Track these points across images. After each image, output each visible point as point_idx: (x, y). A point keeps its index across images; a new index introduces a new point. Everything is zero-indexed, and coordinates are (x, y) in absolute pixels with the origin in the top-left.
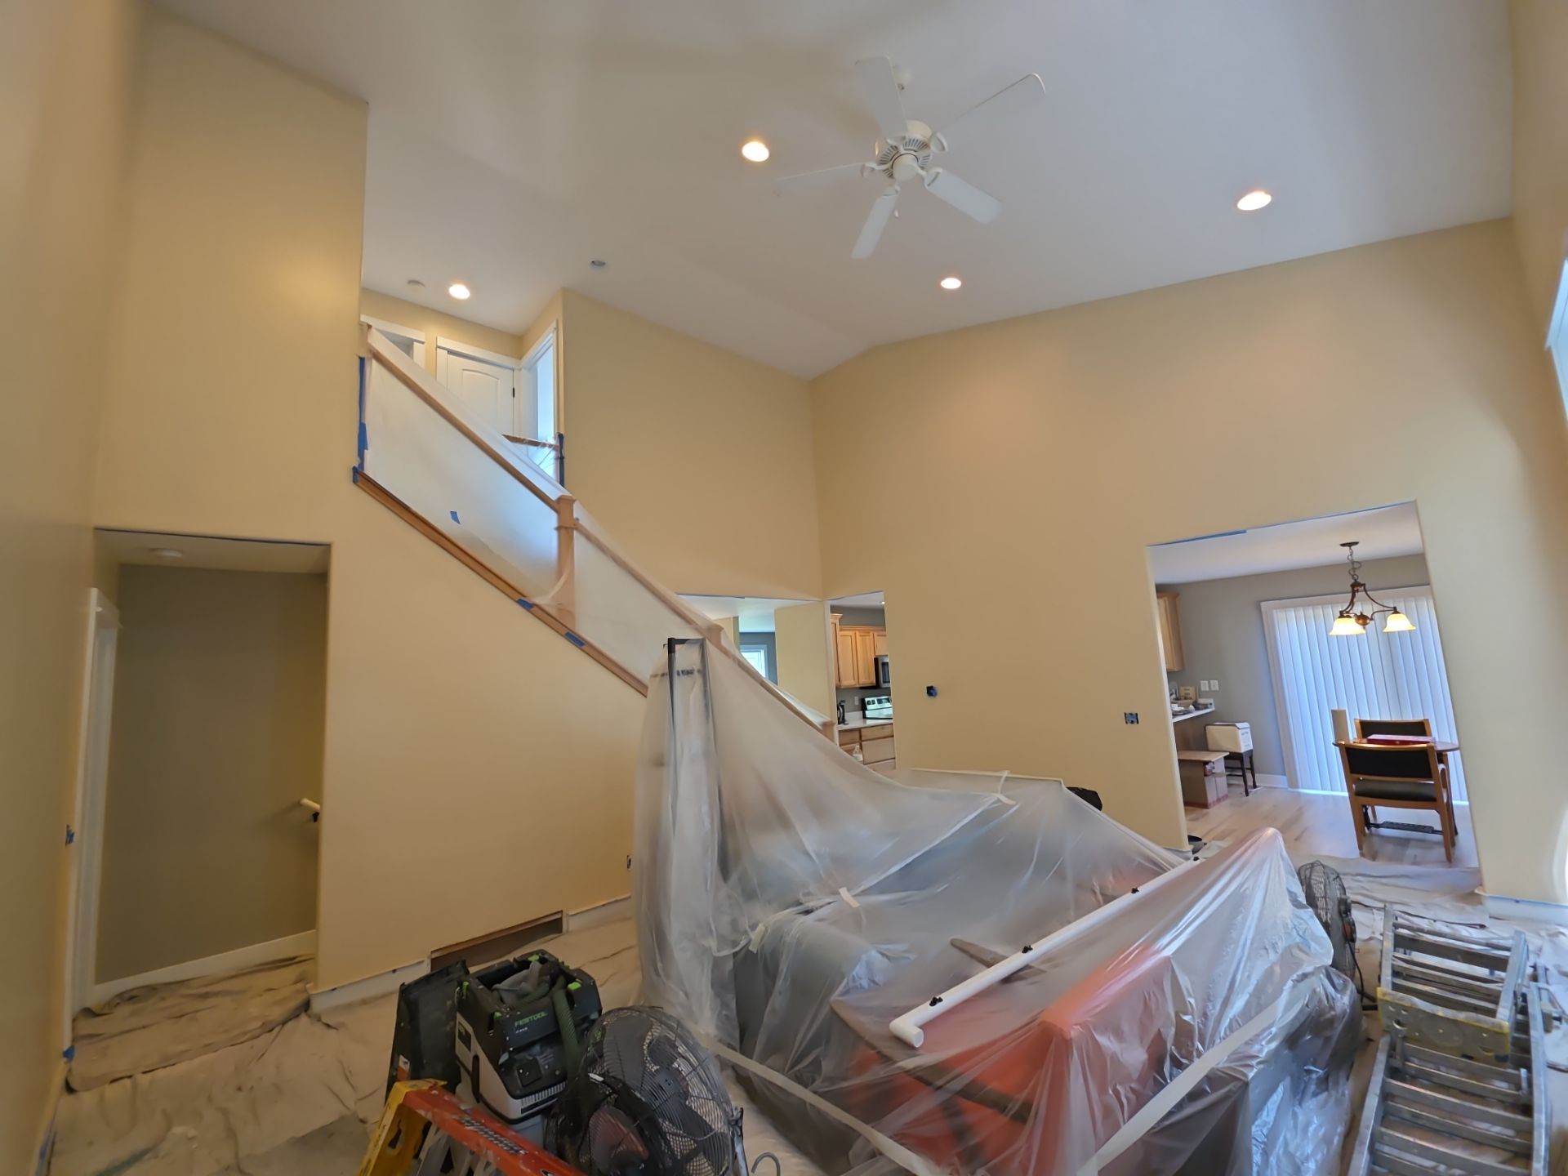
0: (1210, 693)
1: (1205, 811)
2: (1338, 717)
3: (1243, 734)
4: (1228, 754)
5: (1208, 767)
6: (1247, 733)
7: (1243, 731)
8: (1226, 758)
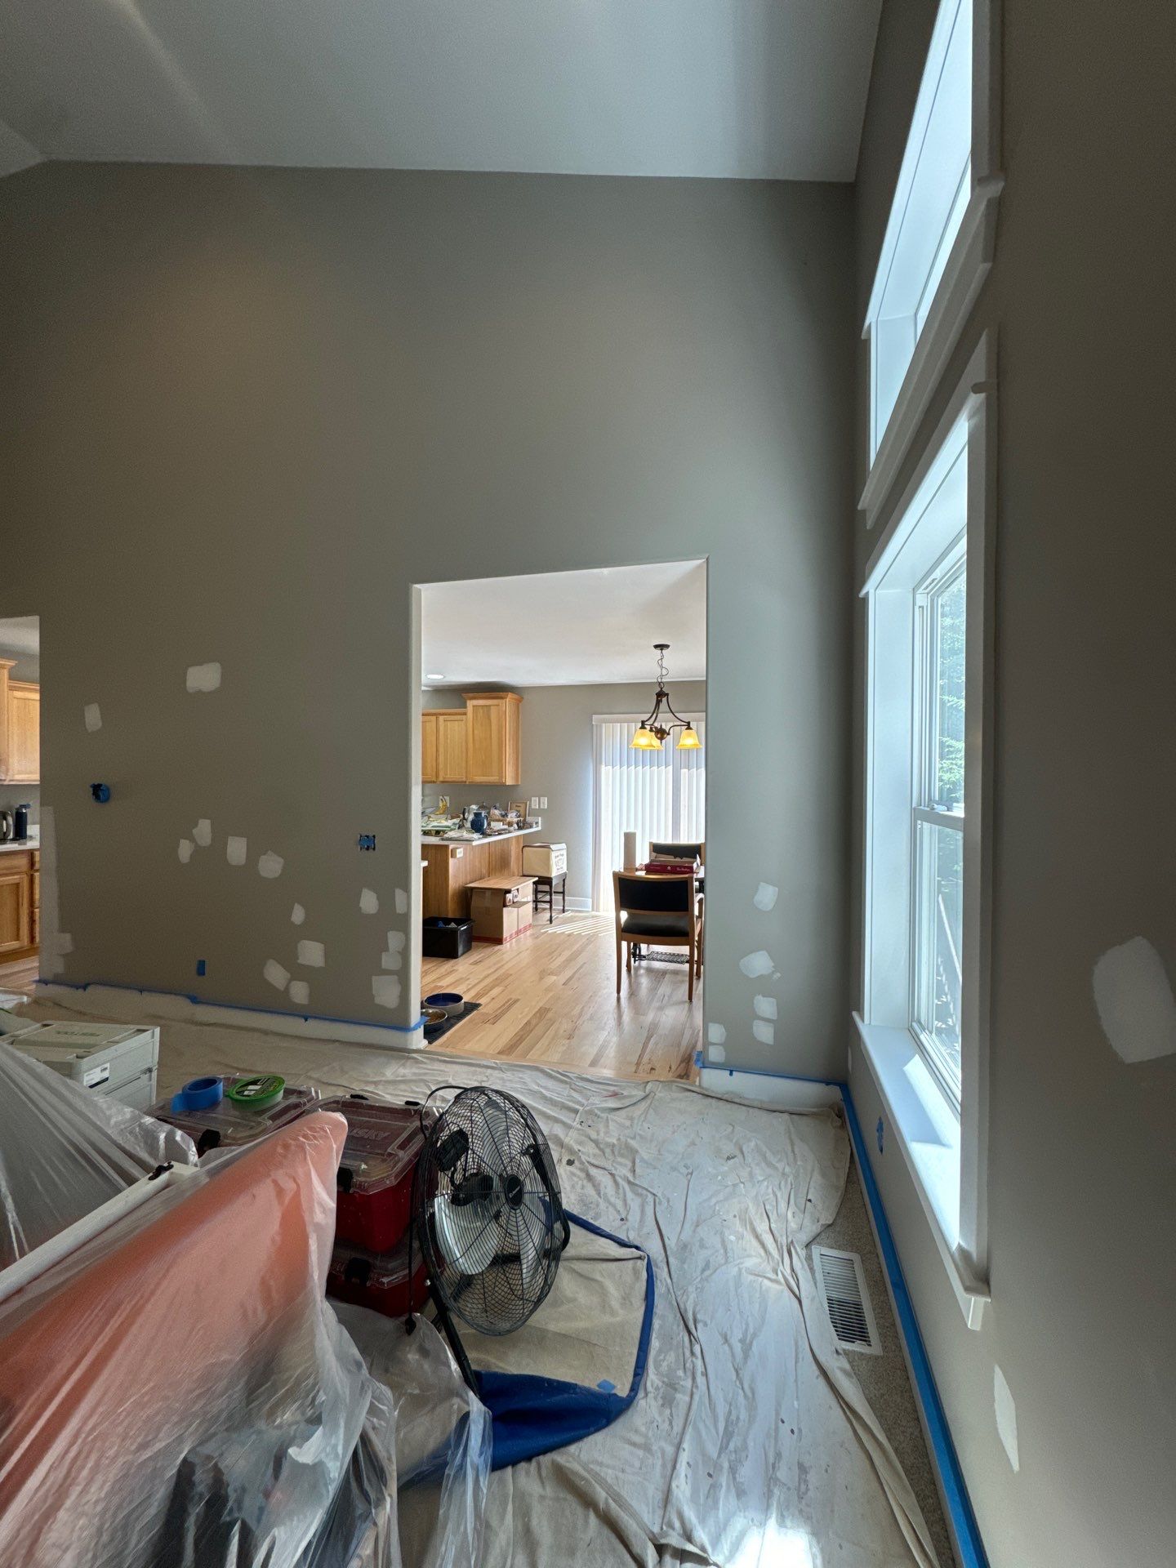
0: (538, 812)
1: (499, 947)
2: (629, 839)
3: (556, 857)
4: (536, 879)
5: (509, 896)
6: (562, 855)
7: (559, 853)
8: (534, 883)
